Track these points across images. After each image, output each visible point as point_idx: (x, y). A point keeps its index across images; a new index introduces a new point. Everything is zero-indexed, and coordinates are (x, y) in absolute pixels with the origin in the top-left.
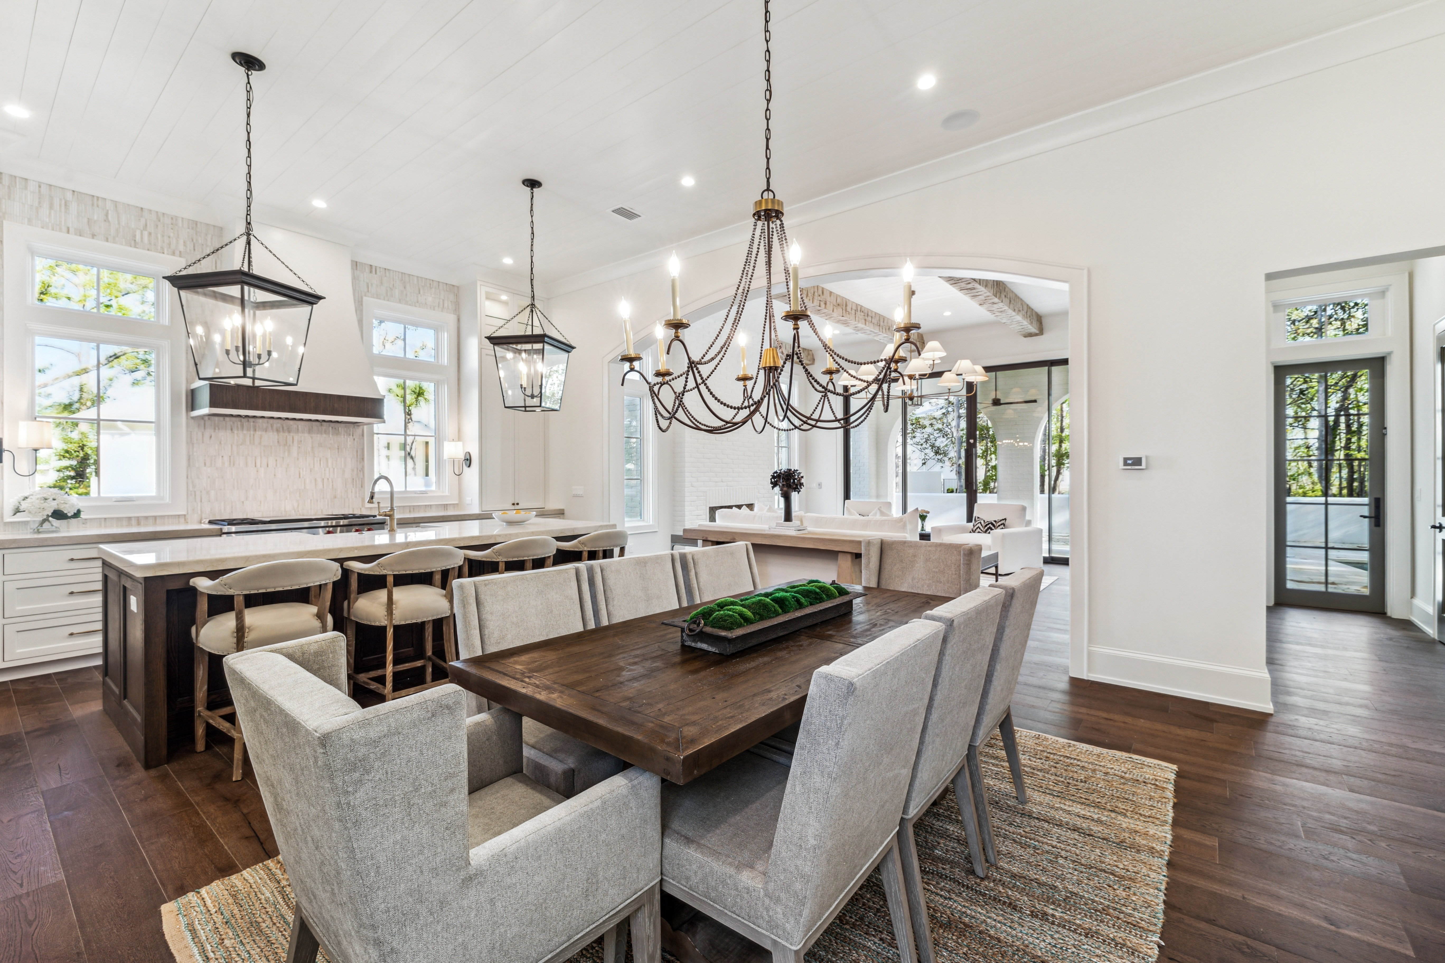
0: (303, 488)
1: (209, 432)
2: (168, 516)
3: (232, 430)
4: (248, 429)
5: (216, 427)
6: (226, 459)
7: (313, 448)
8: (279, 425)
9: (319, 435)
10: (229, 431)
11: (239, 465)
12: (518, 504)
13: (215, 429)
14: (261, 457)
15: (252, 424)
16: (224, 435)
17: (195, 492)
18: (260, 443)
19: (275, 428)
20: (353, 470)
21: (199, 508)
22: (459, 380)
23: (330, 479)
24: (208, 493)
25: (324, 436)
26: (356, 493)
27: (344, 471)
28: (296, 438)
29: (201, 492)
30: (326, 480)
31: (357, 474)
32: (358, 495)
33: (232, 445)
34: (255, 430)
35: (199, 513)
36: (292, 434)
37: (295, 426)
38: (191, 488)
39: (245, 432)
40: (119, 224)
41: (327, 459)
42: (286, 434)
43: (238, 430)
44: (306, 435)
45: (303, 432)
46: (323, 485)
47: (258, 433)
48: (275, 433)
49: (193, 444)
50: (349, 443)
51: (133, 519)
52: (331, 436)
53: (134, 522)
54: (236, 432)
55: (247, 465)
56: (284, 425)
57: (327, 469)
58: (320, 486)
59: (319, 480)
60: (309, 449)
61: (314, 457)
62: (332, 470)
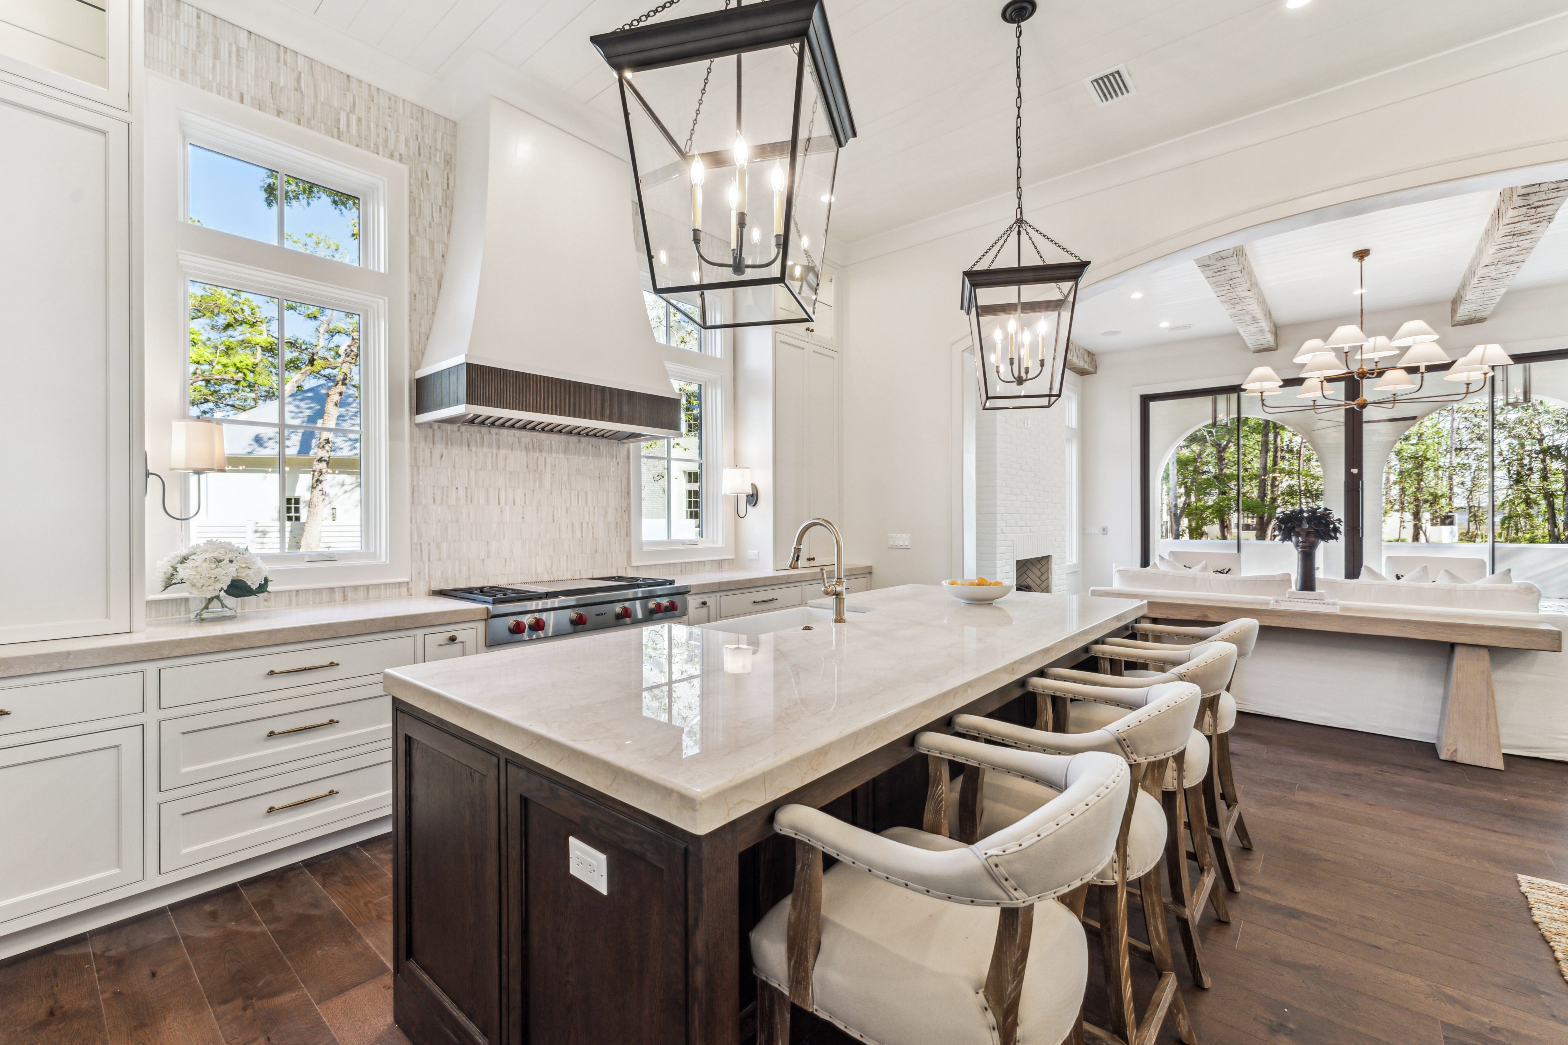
0: (558, 538)
1: (439, 448)
2: (386, 584)
3: (469, 446)
4: (490, 446)
5: (449, 442)
6: (462, 492)
7: (569, 475)
8: (528, 440)
9: (576, 457)
10: (465, 448)
11: (478, 502)
12: (813, 559)
13: (447, 444)
14: (506, 489)
15: (494, 436)
16: (459, 453)
17: (421, 545)
18: (505, 468)
19: (523, 444)
20: (616, 510)
21: (426, 571)
22: (735, 379)
23: (590, 524)
24: (438, 546)
25: (583, 457)
26: (620, 545)
27: (606, 512)
28: (549, 460)
29: (429, 544)
30: (584, 525)
31: (622, 516)
32: (622, 547)
33: (468, 470)
34: (499, 447)
35: (427, 579)
36: (544, 454)
37: (548, 442)
38: (416, 540)
39: (485, 450)
40: (316, 97)
41: (586, 493)
42: (537, 454)
43: (476, 446)
44: (561, 456)
45: (557, 455)
46: (582, 532)
47: (503, 452)
48: (524, 453)
49: (418, 467)
50: (612, 469)
51: (337, 590)
52: (591, 458)
53: (338, 596)
54: (474, 449)
55: (488, 501)
56: (535, 440)
57: (587, 508)
58: (578, 534)
59: (577, 525)
60: (565, 478)
61: (571, 489)
62: (592, 509)
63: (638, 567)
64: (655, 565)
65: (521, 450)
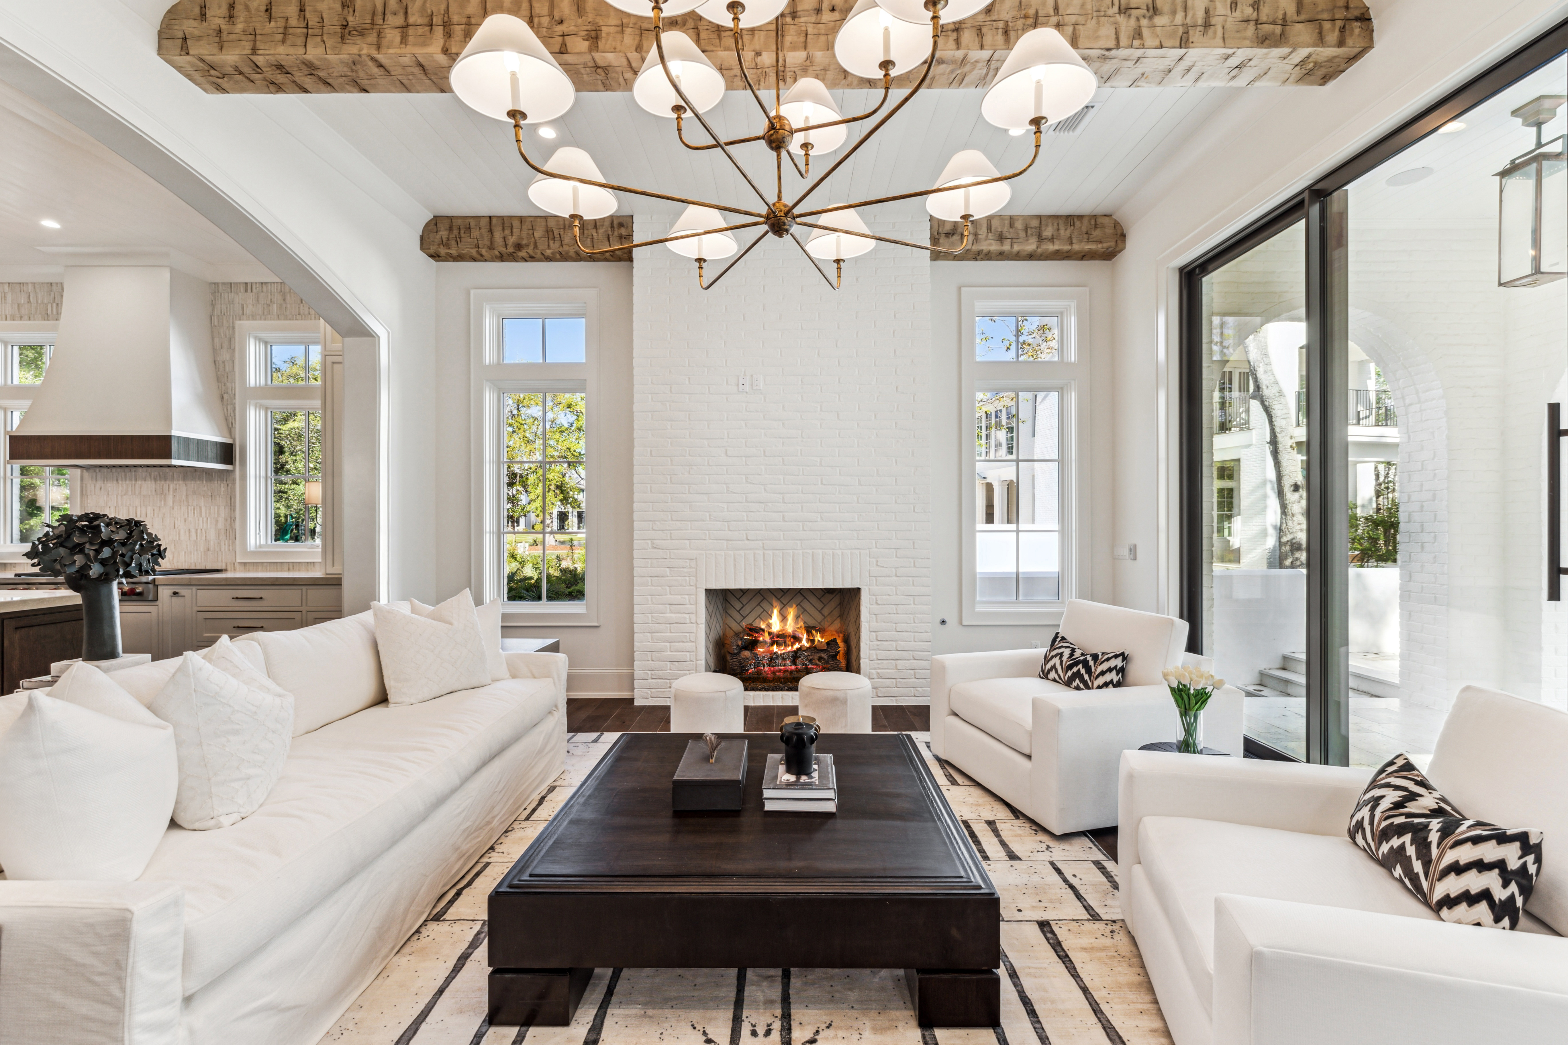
0: (177, 539)
1: (99, 483)
3: (117, 480)
4: (131, 480)
5: (105, 479)
7: (187, 495)
8: (156, 473)
9: (193, 482)
10: (115, 482)
15: (133, 473)
16: (110, 485)
18: (140, 493)
19: (152, 477)
20: (226, 520)
23: (203, 530)
25: (198, 482)
26: (229, 546)
27: (217, 521)
28: (171, 486)
30: (199, 531)
32: (231, 548)
33: (117, 496)
34: (136, 480)
36: (168, 482)
39: (128, 482)
41: (201, 508)
42: (163, 482)
43: (122, 480)
44: (181, 482)
45: (178, 480)
47: (139, 482)
48: (153, 482)
50: (223, 489)
54: (120, 482)
56: (161, 473)
57: (201, 519)
58: (194, 537)
59: (193, 531)
60: (184, 497)
61: (188, 505)
62: (205, 519)
63: (245, 564)
64: (263, 563)
65: (151, 481)
